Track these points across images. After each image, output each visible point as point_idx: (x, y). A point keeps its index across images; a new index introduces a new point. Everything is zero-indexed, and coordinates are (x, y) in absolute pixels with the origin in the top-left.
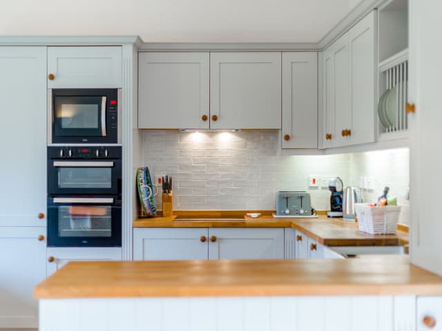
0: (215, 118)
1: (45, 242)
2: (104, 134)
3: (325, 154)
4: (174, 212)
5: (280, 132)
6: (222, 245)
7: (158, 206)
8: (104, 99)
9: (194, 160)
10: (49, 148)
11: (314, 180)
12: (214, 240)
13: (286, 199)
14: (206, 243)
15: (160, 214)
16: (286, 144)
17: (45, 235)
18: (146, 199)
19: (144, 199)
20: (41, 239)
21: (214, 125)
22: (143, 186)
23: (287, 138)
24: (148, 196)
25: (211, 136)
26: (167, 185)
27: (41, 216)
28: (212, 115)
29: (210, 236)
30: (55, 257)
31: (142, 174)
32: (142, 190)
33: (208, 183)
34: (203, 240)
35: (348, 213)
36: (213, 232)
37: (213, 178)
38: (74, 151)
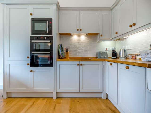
0: (81, 30)
1: (29, 66)
2: (48, 32)
3: (112, 40)
4: (69, 57)
5: (99, 34)
6: (84, 66)
7: (65, 56)
8: (47, 21)
9: (75, 43)
10: (30, 36)
11: (107, 49)
12: (81, 65)
13: (100, 53)
14: (79, 66)
15: (65, 58)
16: (101, 38)
17: (29, 63)
18: (61, 53)
19: (60, 53)
20: (28, 64)
21: (80, 32)
22: (60, 49)
23: (101, 36)
24: (61, 52)
25: (79, 37)
26: (67, 50)
27: (28, 58)
28: (80, 29)
29: (80, 64)
30: (33, 70)
31: (60, 46)
32: (60, 50)
33: (78, 50)
34: (78, 65)
35: (121, 56)
36: (81, 62)
37: (80, 48)
38: (38, 37)
